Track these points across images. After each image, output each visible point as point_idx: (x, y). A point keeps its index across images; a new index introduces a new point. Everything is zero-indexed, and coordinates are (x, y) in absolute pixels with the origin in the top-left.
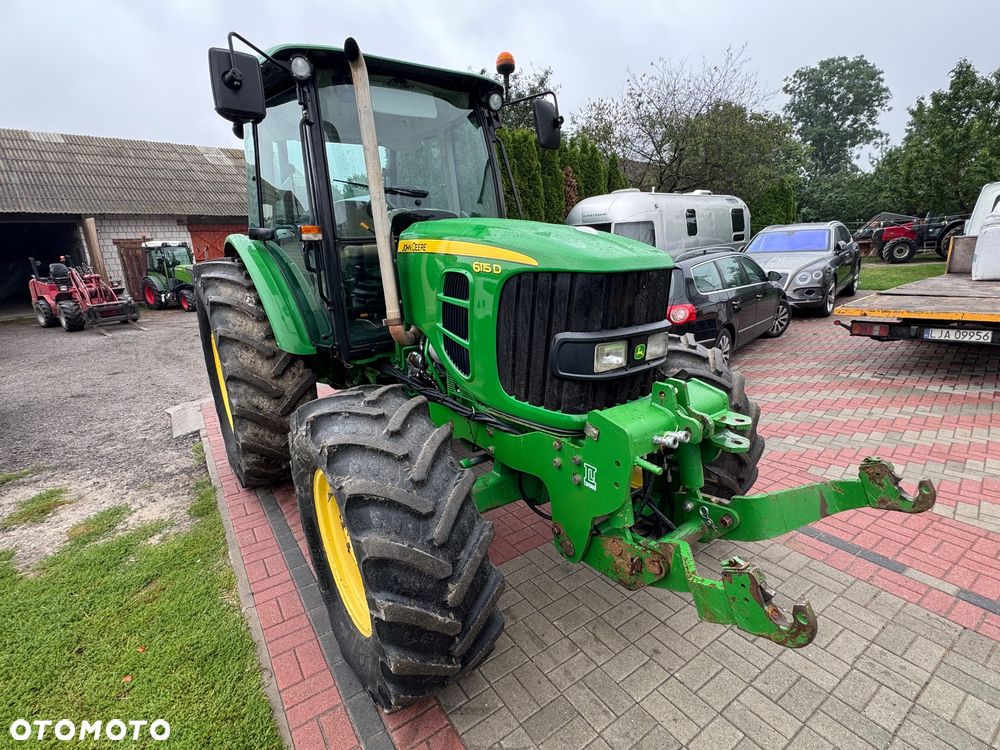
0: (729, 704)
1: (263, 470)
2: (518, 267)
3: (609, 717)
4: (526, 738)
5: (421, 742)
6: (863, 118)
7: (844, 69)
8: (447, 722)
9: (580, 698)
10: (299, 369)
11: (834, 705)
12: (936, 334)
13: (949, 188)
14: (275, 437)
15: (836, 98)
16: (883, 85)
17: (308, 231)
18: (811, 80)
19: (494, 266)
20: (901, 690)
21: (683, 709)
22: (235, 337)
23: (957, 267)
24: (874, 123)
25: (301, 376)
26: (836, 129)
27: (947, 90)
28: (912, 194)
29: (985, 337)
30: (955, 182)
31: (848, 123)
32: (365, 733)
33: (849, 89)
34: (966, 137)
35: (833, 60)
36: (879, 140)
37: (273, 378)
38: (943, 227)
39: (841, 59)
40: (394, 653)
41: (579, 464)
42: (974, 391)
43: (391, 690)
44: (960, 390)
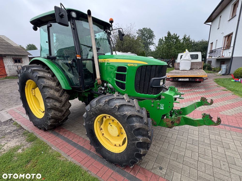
0: (186, 147)
1: (54, 124)
2: (142, 65)
4: (157, 164)
5: (138, 173)
6: (151, 40)
7: (147, 30)
8: (140, 167)
9: (161, 154)
10: (65, 94)
11: (200, 142)
12: (180, 80)
13: (169, 54)
14: (59, 113)
15: (146, 36)
16: (154, 34)
17: (78, 56)
18: (141, 32)
19: (135, 64)
20: (207, 137)
22: (48, 86)
23: (176, 68)
24: (153, 41)
25: (66, 96)
26: (147, 42)
27: (167, 36)
28: (163, 55)
29: (187, 80)
30: (170, 53)
31: (148, 41)
32: (124, 175)
33: (148, 34)
34: (170, 45)
35: (145, 28)
36: (154, 45)
37: (59, 97)
38: (167, 61)
39: (146, 28)
40: (142, 150)
41: (159, 105)
42: (187, 89)
43: (138, 160)
44: (185, 89)
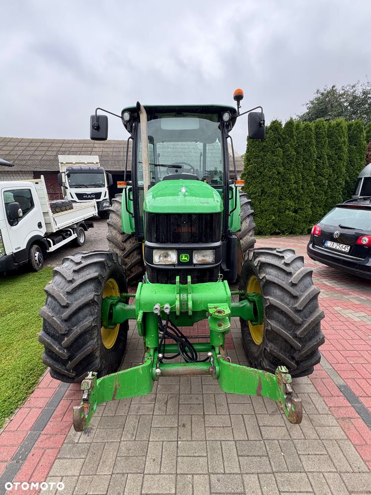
3: (132, 438)
21: (163, 459)
25: (133, 243)
